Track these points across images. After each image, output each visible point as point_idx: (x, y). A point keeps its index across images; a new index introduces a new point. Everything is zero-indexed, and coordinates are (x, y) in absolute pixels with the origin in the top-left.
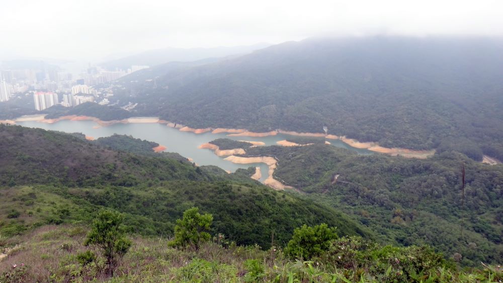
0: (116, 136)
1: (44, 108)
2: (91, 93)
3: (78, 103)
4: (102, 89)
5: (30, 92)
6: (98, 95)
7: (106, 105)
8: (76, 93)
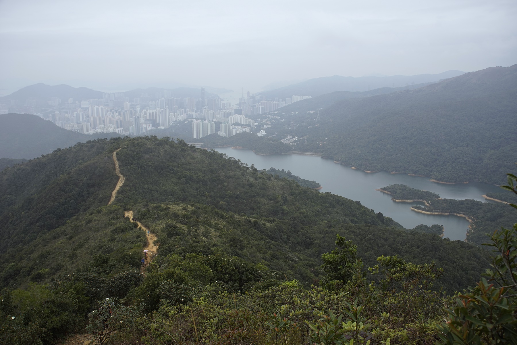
1: (201, 136)
2: (248, 123)
3: (234, 133)
4: (259, 120)
5: (190, 120)
6: (255, 126)
7: (262, 138)
8: (232, 123)
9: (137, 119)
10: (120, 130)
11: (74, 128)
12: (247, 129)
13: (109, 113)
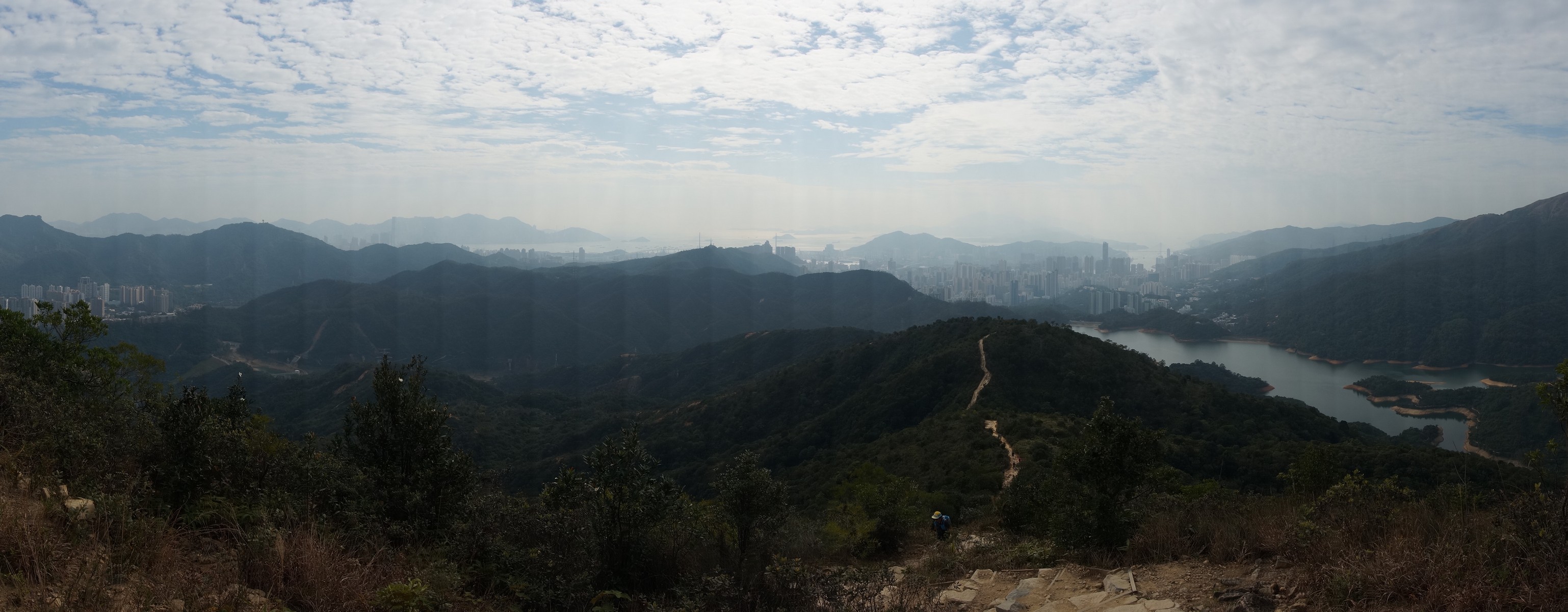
0: (1199, 363)
1: (1100, 312)
3: (1147, 309)
5: (1085, 287)
6: (1178, 298)
7: (1185, 316)
8: (1145, 293)
9: (1015, 285)
10: (991, 298)
11: (932, 292)
12: (1165, 303)
13: (979, 273)
